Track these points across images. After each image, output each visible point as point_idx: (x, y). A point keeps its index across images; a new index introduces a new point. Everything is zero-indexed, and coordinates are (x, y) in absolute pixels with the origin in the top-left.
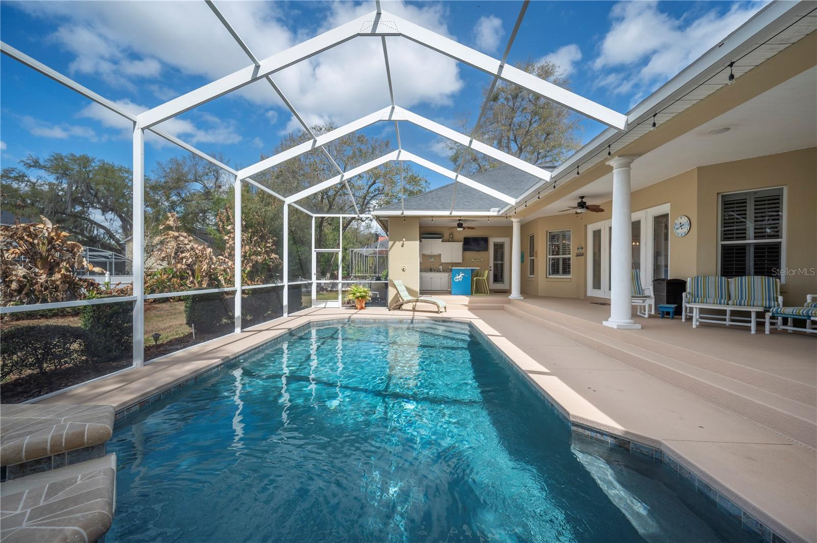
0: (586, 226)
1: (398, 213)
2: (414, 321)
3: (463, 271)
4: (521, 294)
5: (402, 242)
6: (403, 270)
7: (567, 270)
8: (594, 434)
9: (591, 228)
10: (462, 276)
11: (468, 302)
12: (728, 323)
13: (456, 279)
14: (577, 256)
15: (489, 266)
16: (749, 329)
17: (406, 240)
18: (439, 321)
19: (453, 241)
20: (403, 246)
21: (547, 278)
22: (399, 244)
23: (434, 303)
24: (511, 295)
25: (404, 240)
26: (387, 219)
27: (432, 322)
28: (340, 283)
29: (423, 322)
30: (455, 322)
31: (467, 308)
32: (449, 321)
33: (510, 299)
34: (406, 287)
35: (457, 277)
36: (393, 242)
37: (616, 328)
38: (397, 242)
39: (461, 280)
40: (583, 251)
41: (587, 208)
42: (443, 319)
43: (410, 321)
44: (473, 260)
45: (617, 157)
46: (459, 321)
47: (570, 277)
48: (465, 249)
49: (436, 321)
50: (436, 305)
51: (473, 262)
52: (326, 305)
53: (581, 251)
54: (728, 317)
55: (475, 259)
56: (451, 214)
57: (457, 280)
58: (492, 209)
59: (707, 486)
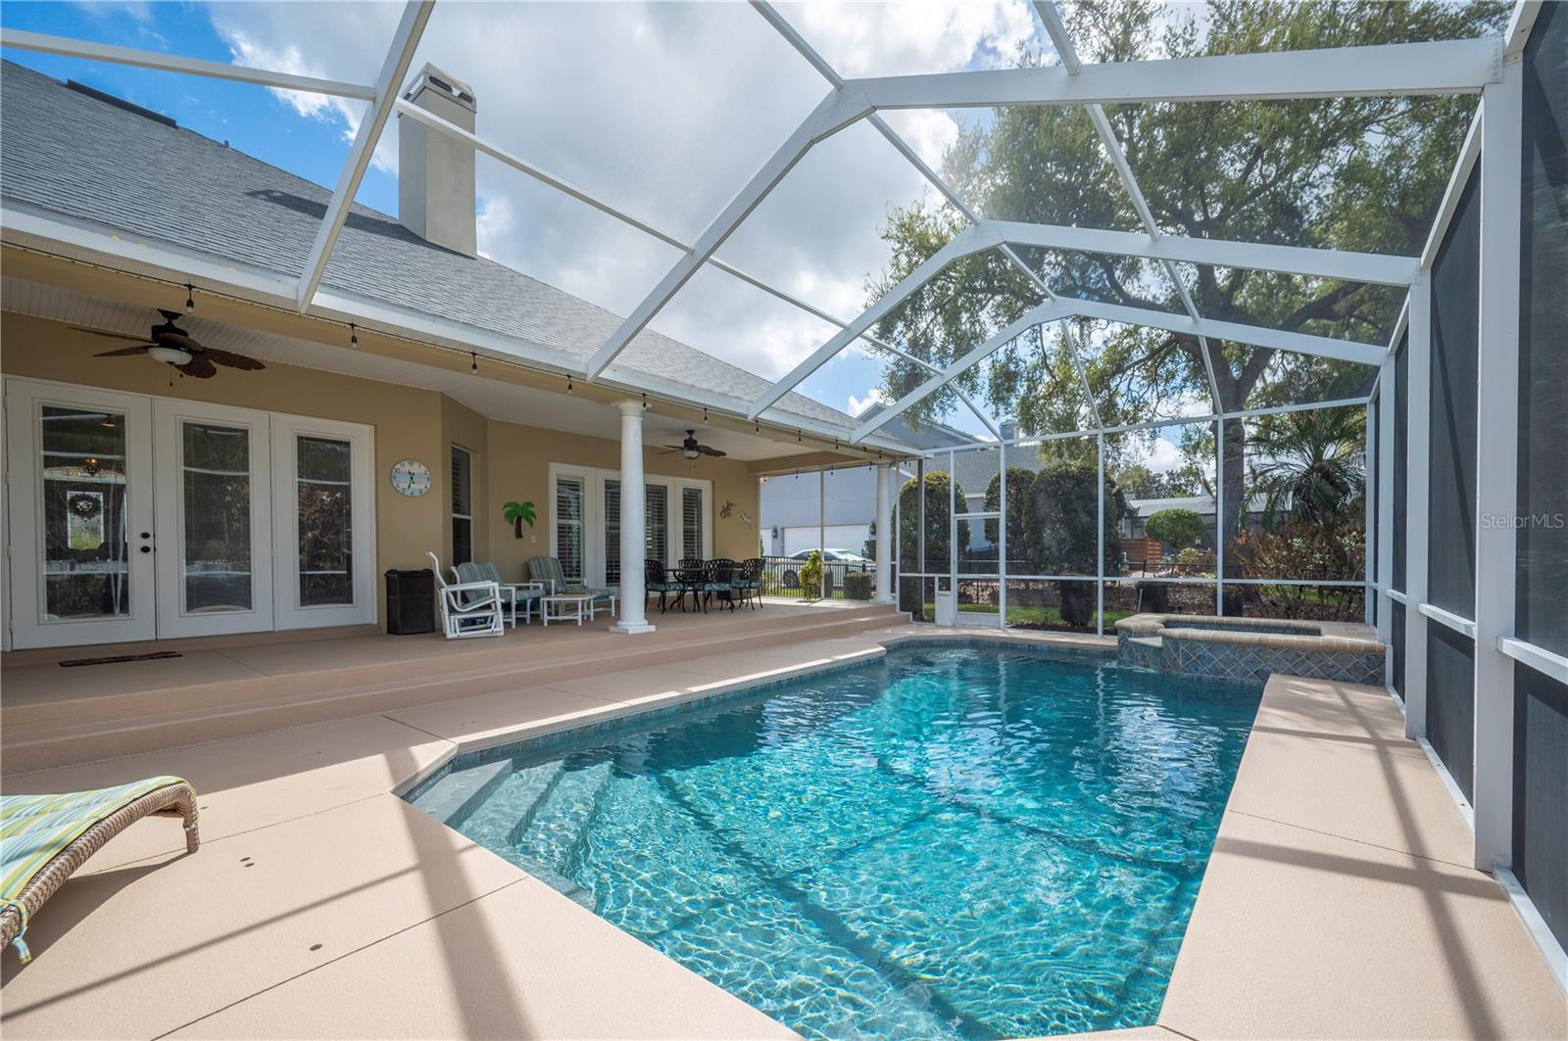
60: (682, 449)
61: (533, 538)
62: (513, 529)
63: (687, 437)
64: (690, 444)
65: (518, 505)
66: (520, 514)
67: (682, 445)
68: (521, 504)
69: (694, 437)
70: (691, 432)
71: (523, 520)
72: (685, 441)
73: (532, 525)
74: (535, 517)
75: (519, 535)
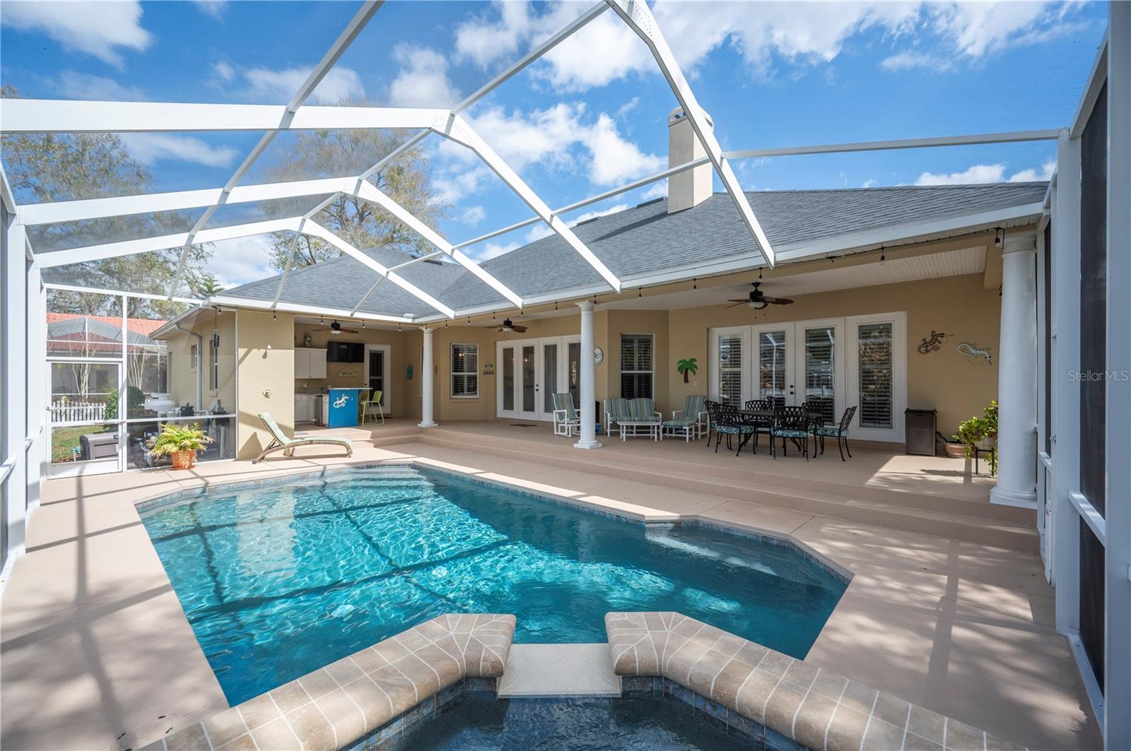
0: (495, 342)
1: (266, 305)
2: (326, 473)
3: (346, 393)
4: (434, 420)
5: (263, 351)
6: (266, 395)
7: (473, 389)
8: (660, 525)
9: (501, 346)
10: (345, 399)
11: (370, 436)
12: (634, 435)
13: (336, 404)
14: (485, 374)
15: (363, 381)
16: (685, 438)
17: (272, 348)
18: (362, 468)
19: (310, 347)
20: (265, 356)
21: (450, 398)
22: (257, 353)
23: (341, 444)
24: (422, 422)
25: (269, 347)
26: (234, 310)
27: (353, 470)
28: (122, 423)
29: (339, 472)
30: (389, 465)
31: (373, 445)
32: (379, 466)
33: (422, 428)
34: (278, 425)
35: (338, 402)
36: (246, 350)
37: (588, 448)
38: (254, 350)
39: (343, 405)
40: (493, 368)
41: (513, 327)
42: (368, 464)
43: (319, 474)
44: (341, 375)
45: (587, 302)
46: (402, 463)
47: (477, 397)
48: (330, 359)
49: (358, 468)
50: (344, 445)
51: (341, 377)
52: (81, 472)
53: (489, 369)
54: (634, 431)
55: (344, 374)
56: (352, 315)
57: (338, 407)
58: (406, 315)
59: (729, 529)
60: (746, 301)
61: (695, 382)
62: (683, 376)
63: (753, 289)
64: (756, 296)
65: (685, 361)
66: (687, 367)
67: (748, 298)
68: (688, 360)
69: (759, 289)
70: (756, 285)
71: (689, 371)
72: (751, 294)
73: (695, 373)
74: (697, 368)
75: (686, 380)
